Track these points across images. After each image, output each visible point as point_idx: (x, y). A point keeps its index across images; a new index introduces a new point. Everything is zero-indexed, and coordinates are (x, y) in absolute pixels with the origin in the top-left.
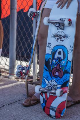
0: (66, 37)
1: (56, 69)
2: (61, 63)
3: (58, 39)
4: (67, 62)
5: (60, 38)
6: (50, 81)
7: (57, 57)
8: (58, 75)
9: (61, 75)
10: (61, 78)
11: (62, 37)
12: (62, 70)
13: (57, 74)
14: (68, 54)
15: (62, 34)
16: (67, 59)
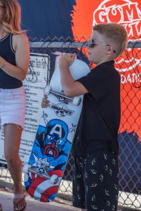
0: (69, 113)
1: (50, 146)
2: (58, 141)
4: (66, 142)
5: (60, 112)
6: (40, 159)
7: (54, 133)
8: (52, 154)
9: (56, 156)
10: (55, 159)
11: (63, 111)
12: (58, 150)
13: (51, 152)
14: (68, 133)
15: (64, 108)
16: (66, 139)
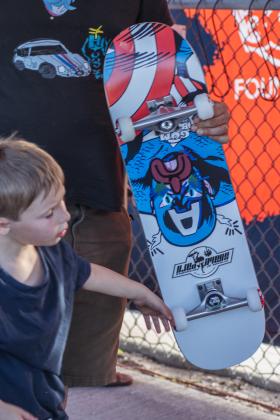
0: (183, 268)
1: (182, 176)
2: (171, 199)
3: (209, 253)
4: (153, 208)
5: (202, 258)
6: (188, 134)
7: (190, 209)
8: (167, 164)
9: (156, 166)
10: (154, 159)
11: (198, 264)
12: (158, 182)
13: (172, 165)
14: (160, 229)
15: (199, 271)
16: (155, 216)
